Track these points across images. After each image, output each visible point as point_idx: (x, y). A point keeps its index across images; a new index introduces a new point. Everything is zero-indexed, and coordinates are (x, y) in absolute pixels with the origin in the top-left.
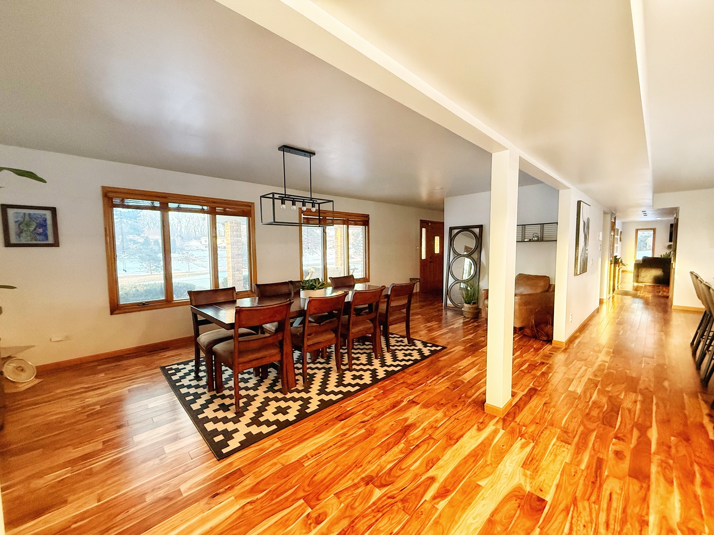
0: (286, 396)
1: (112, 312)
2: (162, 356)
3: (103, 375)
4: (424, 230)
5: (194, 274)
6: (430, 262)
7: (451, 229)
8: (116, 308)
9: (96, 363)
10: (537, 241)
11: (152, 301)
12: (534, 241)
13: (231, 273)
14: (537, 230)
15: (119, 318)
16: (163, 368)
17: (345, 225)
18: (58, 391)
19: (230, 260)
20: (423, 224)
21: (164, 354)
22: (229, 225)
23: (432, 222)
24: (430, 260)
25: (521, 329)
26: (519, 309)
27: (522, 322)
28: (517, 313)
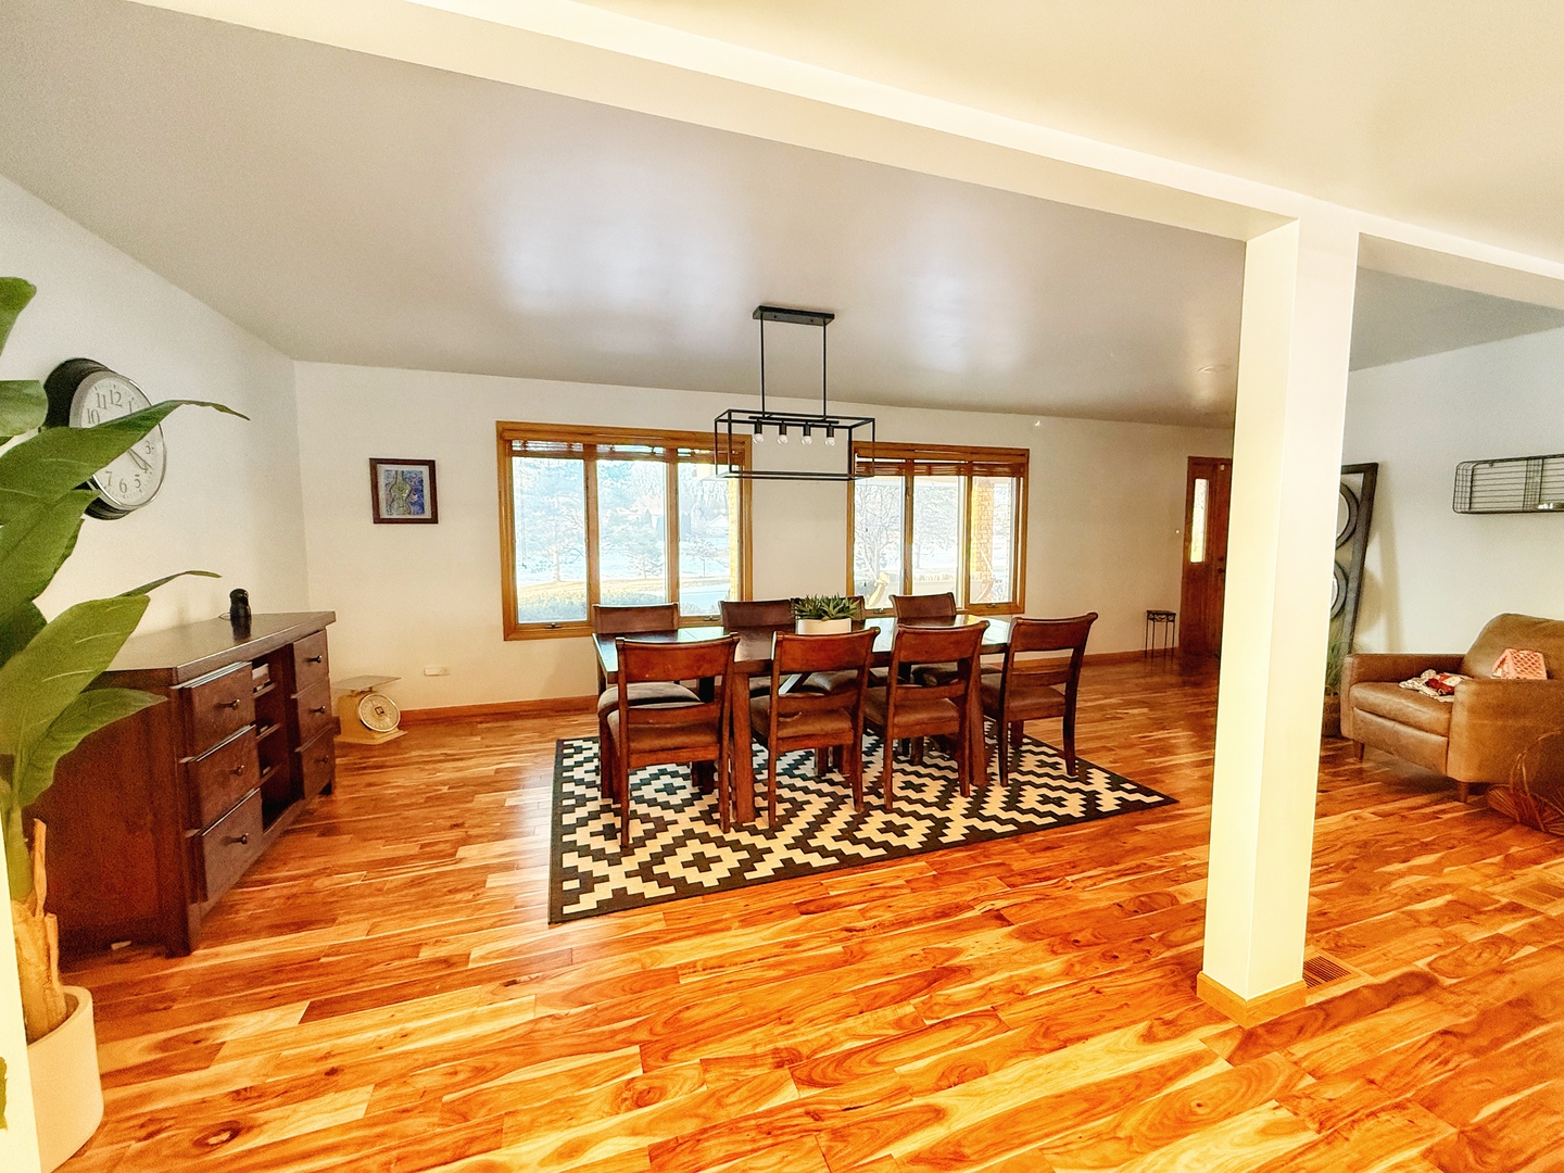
0: (725, 836)
1: (507, 636)
2: (570, 721)
4: (1201, 484)
8: (513, 629)
11: (566, 622)
15: (516, 646)
16: (561, 743)
17: (961, 478)
20: (1200, 466)
21: (576, 718)
25: (1477, 788)
26: (1472, 727)
27: (1480, 768)
28: (1461, 737)
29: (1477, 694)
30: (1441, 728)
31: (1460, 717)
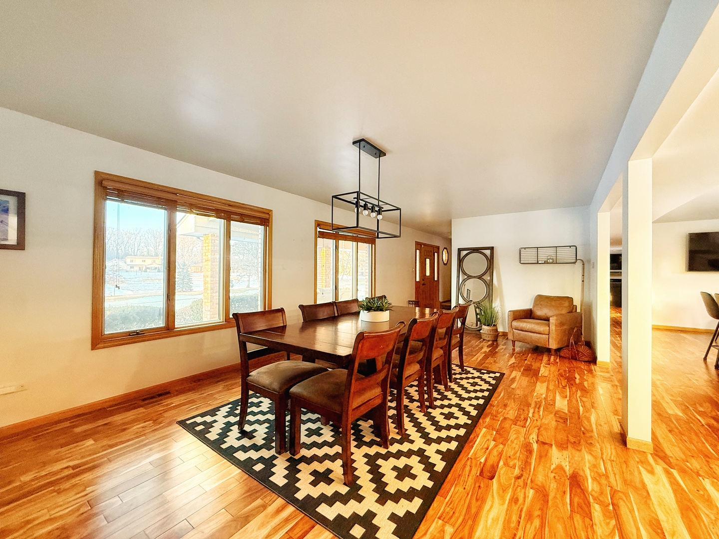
0: (389, 450)
1: (94, 346)
2: (167, 405)
3: (90, 442)
4: (418, 251)
5: (121, 298)
6: (423, 284)
7: (460, 250)
8: (99, 340)
9: (67, 424)
10: (552, 263)
11: (147, 330)
12: (548, 263)
13: (210, 294)
14: (551, 252)
15: (103, 354)
16: (182, 423)
17: (354, 243)
18: (25, 478)
19: (209, 279)
20: (419, 245)
21: (169, 401)
22: (210, 238)
23: (425, 245)
24: (423, 282)
25: (558, 350)
26: (556, 330)
27: (558, 343)
28: (553, 334)
29: (557, 320)
30: (547, 333)
31: (553, 327)
